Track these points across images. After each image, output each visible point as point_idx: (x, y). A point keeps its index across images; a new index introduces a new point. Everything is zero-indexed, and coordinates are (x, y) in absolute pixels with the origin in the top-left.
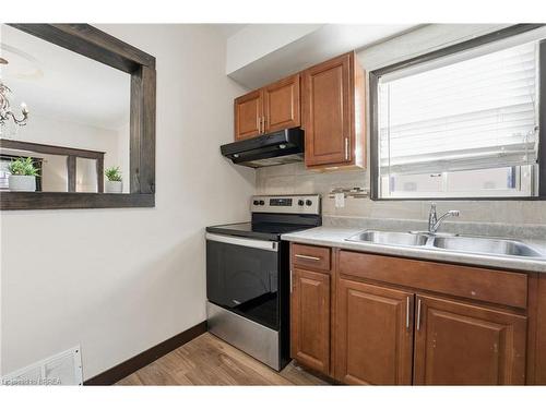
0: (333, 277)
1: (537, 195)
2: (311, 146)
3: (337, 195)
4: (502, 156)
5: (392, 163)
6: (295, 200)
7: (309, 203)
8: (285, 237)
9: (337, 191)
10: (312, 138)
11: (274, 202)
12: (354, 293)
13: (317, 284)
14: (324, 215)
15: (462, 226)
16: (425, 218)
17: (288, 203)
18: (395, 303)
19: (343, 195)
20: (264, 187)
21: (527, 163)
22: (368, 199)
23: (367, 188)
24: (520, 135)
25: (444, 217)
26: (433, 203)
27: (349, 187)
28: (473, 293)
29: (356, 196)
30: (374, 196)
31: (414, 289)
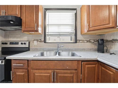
0: (29, 70)
1: (75, 42)
2: (24, 24)
3: (34, 41)
4: (70, 34)
5: (49, 33)
6: (20, 43)
7: (25, 44)
8: (8, 57)
9: (34, 40)
10: (24, 22)
11: (11, 43)
12: (36, 74)
13: (23, 74)
14: (31, 47)
15: (63, 49)
16: (56, 47)
17: (17, 43)
18: (49, 74)
19: (36, 41)
20: (8, 38)
21: (73, 36)
22: (43, 42)
23: (43, 39)
24: (72, 30)
25: (60, 47)
26: (58, 44)
27: (38, 39)
28: (67, 68)
29: (40, 42)
30: (45, 42)
31: (54, 69)
